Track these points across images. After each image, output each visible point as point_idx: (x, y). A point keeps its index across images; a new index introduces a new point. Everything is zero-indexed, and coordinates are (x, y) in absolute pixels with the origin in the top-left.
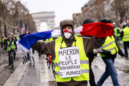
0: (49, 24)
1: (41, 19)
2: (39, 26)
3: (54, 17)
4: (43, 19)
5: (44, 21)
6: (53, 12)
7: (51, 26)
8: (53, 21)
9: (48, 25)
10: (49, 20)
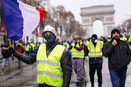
0: (106, 22)
1: (93, 17)
2: (92, 25)
3: (113, 13)
4: (97, 16)
5: (98, 19)
6: (113, 6)
7: (108, 25)
8: (112, 19)
9: (104, 24)
10: (106, 17)
